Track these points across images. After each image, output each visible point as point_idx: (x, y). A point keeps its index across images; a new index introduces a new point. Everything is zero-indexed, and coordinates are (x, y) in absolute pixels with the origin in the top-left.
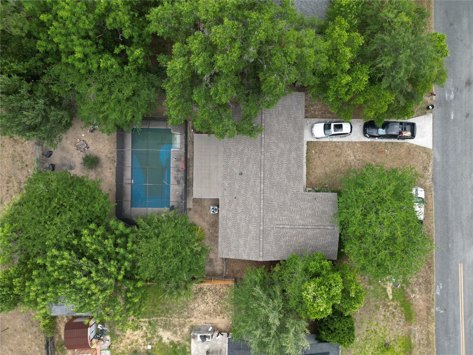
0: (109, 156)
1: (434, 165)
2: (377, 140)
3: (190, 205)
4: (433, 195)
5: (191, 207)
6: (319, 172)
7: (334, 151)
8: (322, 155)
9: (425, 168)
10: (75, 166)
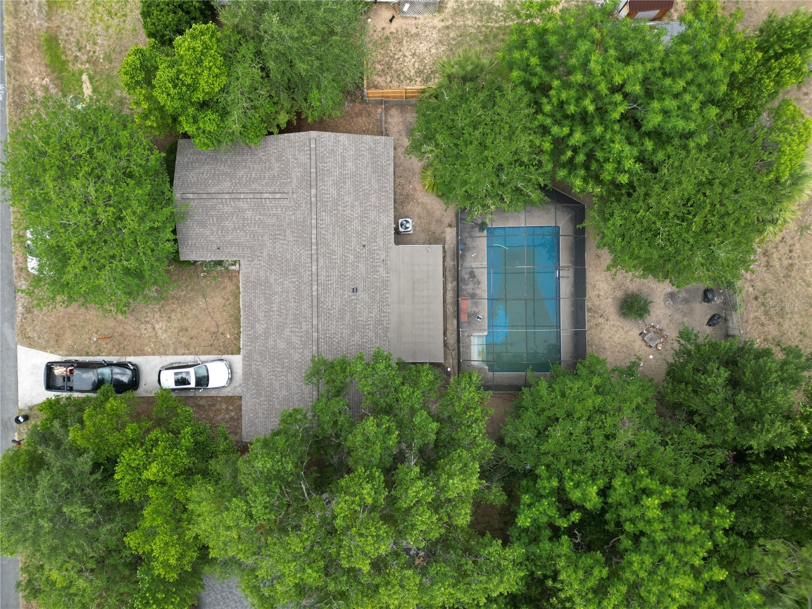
0: (601, 320)
1: (13, 315)
2: (115, 359)
3: (450, 234)
4: (14, 262)
5: (448, 230)
6: (217, 300)
7: (192, 338)
8: (213, 329)
9: (28, 310)
10: (665, 300)
